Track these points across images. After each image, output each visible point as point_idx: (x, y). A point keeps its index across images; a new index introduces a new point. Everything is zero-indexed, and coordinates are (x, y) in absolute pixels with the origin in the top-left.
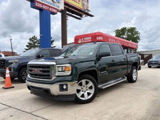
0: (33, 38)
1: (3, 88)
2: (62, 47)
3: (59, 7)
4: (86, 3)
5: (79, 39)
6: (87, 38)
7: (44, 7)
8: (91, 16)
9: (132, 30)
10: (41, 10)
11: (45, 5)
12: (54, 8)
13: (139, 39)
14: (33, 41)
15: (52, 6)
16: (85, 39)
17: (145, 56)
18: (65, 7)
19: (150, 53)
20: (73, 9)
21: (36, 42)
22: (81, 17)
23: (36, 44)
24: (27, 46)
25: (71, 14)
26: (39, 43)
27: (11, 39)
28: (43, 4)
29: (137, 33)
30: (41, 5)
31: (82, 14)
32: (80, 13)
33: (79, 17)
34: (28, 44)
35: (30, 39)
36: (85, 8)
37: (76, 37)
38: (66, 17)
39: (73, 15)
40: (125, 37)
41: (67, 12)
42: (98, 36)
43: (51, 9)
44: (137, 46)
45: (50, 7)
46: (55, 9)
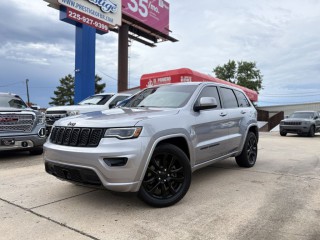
0: (67, 79)
3: (111, 21)
5: (148, 80)
6: (164, 80)
7: (84, 19)
8: (173, 40)
10: (79, 24)
11: (87, 16)
12: (102, 22)
14: (66, 84)
15: (99, 18)
17: (271, 115)
18: (123, 23)
19: (280, 110)
20: (140, 28)
21: (72, 87)
22: (156, 41)
23: (72, 90)
24: (56, 93)
25: (136, 35)
27: (27, 80)
28: (82, 15)
30: (78, 16)
31: (157, 36)
32: (153, 34)
33: (151, 42)
34: (57, 90)
35: (63, 81)
38: (127, 41)
39: (140, 37)
41: (130, 33)
42: (184, 75)
43: (96, 24)
44: (256, 96)
45: (95, 20)
46: (105, 24)
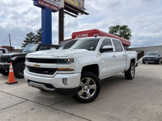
0: (30, 34)
1: (7, 83)
2: (59, 43)
3: (59, 5)
4: (82, 2)
5: (76, 36)
6: (84, 35)
7: (46, 5)
8: (87, 14)
9: (124, 28)
10: (43, 7)
11: (47, 3)
13: (131, 36)
14: (30, 36)
15: (53, 4)
16: (82, 35)
19: (142, 50)
20: (70, 8)
21: (33, 38)
22: (77, 15)
23: (33, 40)
24: (25, 41)
26: (36, 39)
27: (10, 35)
28: (45, 2)
29: (128, 30)
30: (43, 3)
31: (78, 12)
32: (76, 11)
33: (75, 15)
34: (25, 40)
35: (28, 35)
36: (81, 7)
39: (70, 13)
40: (118, 34)
41: (65, 10)
42: (95, 33)
43: (52, 7)
44: (130, 43)
45: (51, 5)
46: (56, 7)
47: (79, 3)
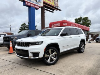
0: (23, 24)
1: (8, 53)
2: (42, 30)
3: (40, 5)
4: (56, 2)
5: (52, 25)
6: (57, 24)
7: (31, 5)
8: (60, 10)
9: (86, 19)
10: (29, 7)
12: (37, 6)
13: (90, 25)
14: (23, 26)
16: (56, 24)
17: (94, 35)
18: (44, 5)
19: (97, 33)
20: (48, 6)
21: (25, 27)
22: (54, 11)
24: (20, 29)
26: (27, 28)
27: (10, 25)
28: (30, 3)
29: (89, 21)
31: (54, 9)
33: (52, 11)
35: (22, 25)
36: (56, 5)
37: (50, 23)
38: (44, 11)
39: (48, 9)
40: (81, 23)
41: (45, 8)
42: (64, 22)
43: (35, 6)
44: (89, 29)
45: (35, 5)
47: (55, 3)
